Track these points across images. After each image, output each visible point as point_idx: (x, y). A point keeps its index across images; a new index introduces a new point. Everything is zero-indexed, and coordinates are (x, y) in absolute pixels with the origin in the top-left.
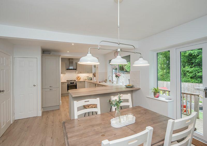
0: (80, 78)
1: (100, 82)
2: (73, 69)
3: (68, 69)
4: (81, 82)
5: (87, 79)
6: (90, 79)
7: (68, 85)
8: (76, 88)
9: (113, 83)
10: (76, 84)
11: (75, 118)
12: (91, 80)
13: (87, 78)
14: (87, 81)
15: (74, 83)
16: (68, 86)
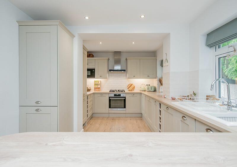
0: (134, 87)
1: (173, 99)
2: (121, 70)
3: (110, 70)
4: (134, 94)
5: (147, 90)
6: (153, 90)
7: (110, 97)
10: (125, 97)
12: (155, 91)
13: (146, 87)
14: (146, 93)
15: (120, 95)
16: (110, 100)
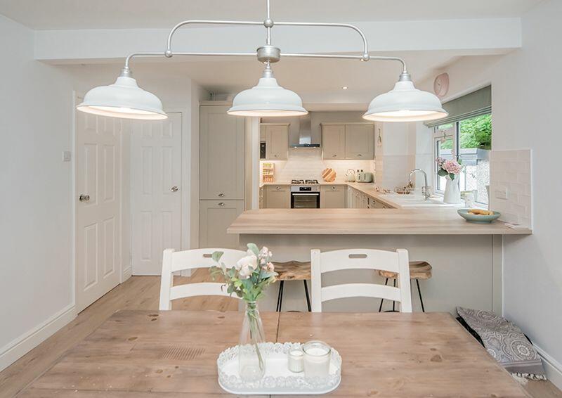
0: (334, 176)
2: (311, 146)
4: (334, 186)
5: (357, 179)
6: (368, 179)
7: (292, 193)
8: (318, 207)
9: (429, 196)
10: (319, 193)
11: (160, 309)
12: (372, 181)
13: (357, 175)
14: (356, 186)
15: (310, 189)
16: (293, 197)
